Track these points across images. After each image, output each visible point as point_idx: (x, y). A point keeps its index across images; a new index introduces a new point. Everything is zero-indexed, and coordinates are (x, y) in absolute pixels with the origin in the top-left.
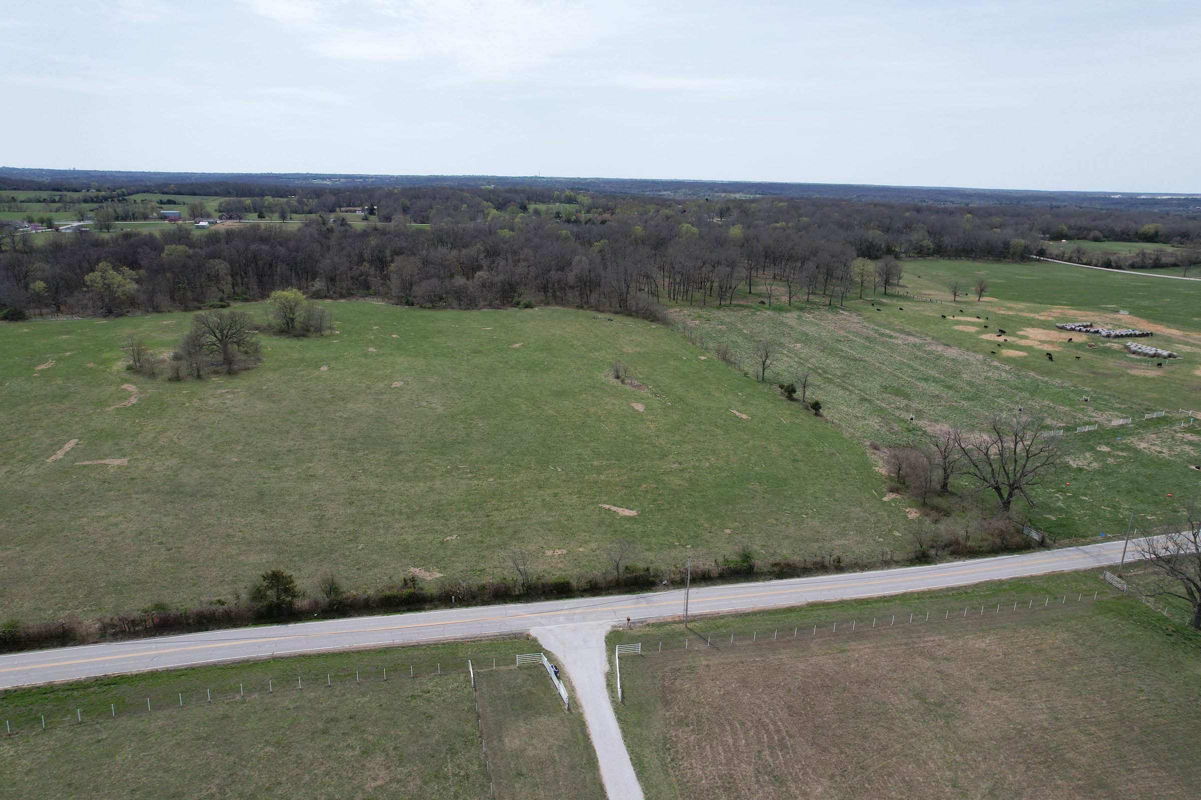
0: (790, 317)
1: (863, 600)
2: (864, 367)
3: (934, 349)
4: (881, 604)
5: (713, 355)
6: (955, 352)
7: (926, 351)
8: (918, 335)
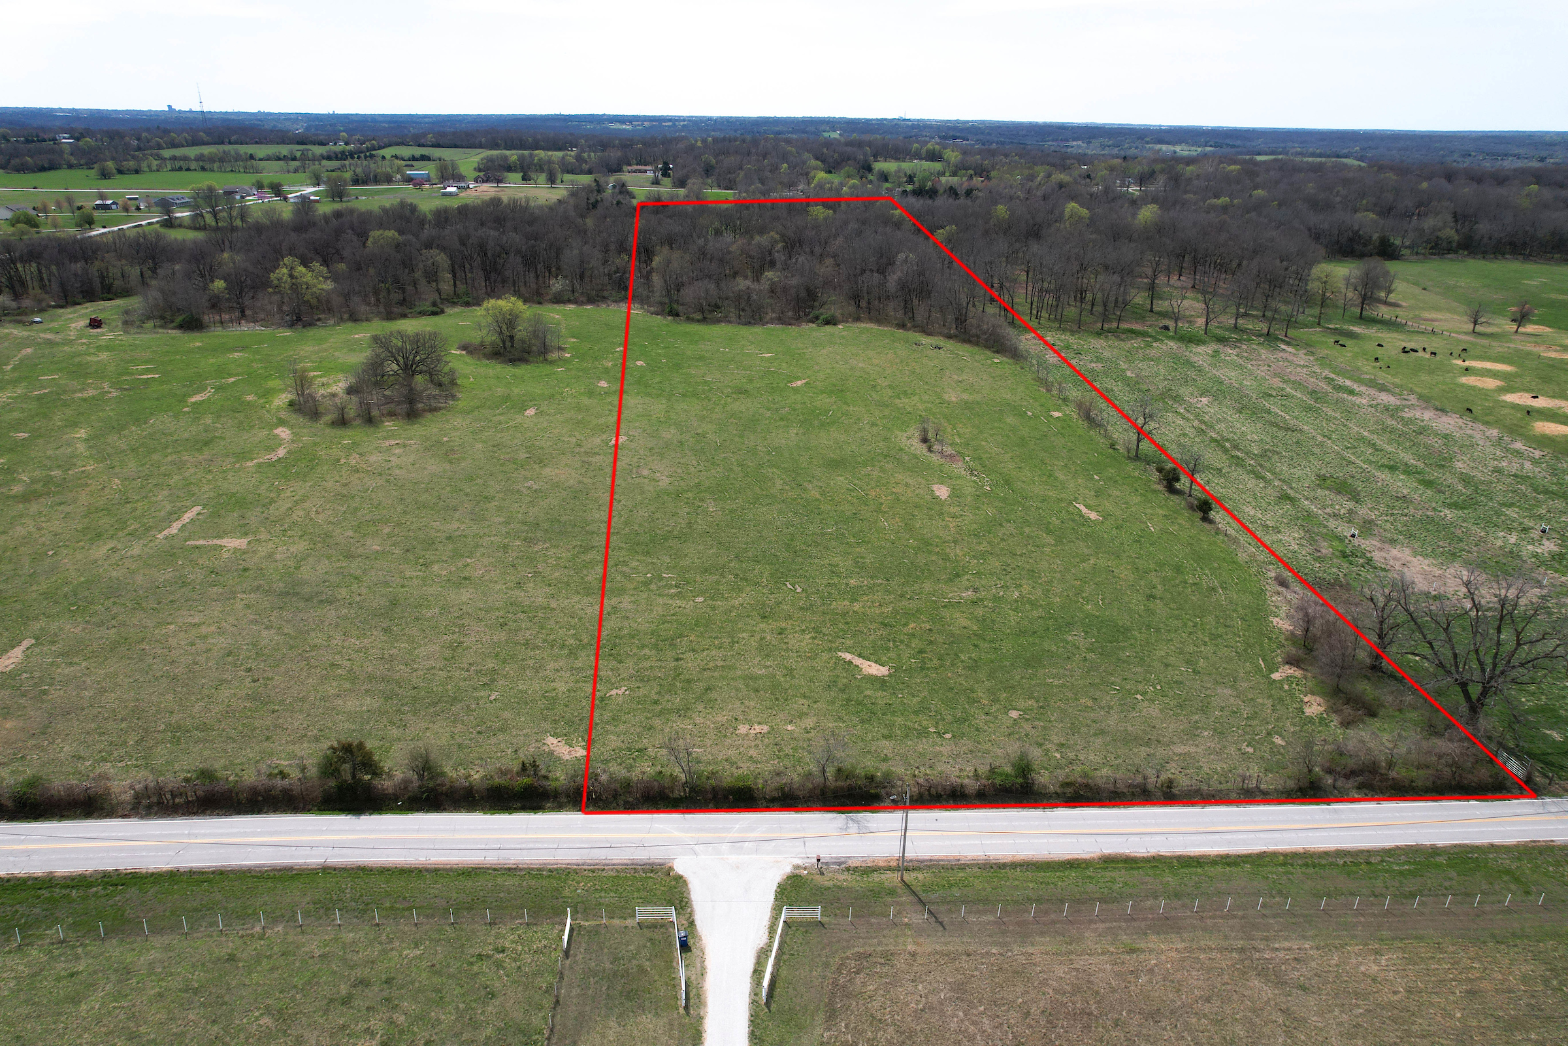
0: (1201, 354)
1: (1190, 857)
2: (1297, 442)
3: (1417, 416)
4: (1219, 869)
5: (1072, 411)
6: (1452, 422)
7: (1403, 418)
8: (1397, 390)
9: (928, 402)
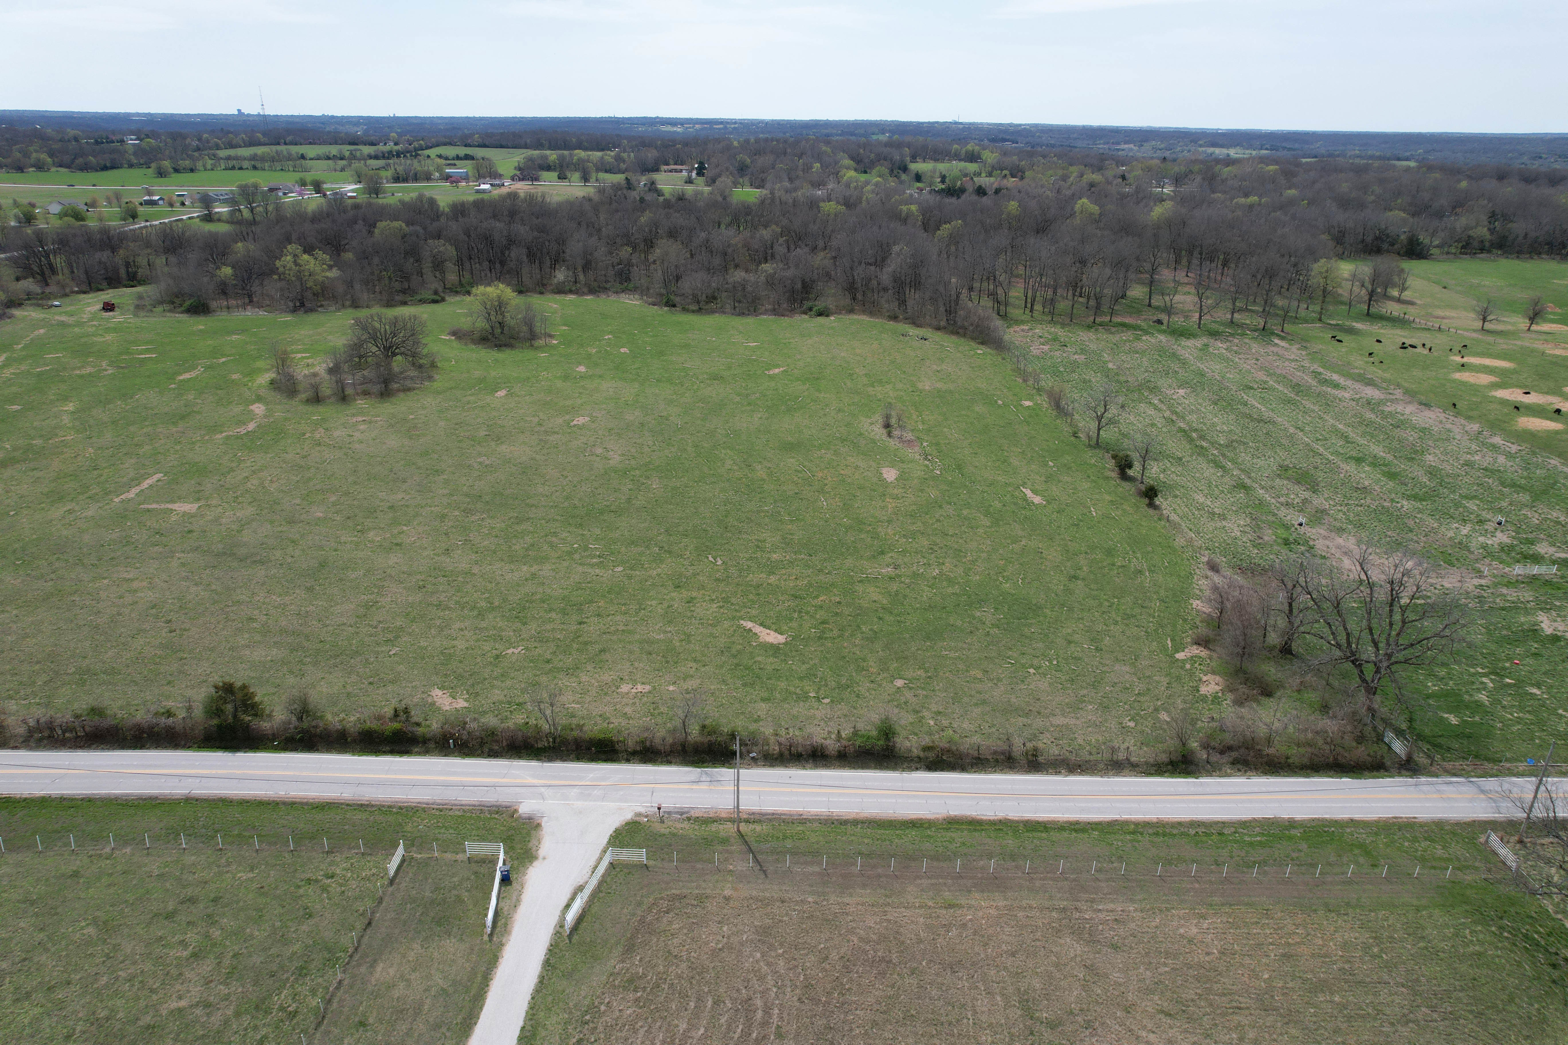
0: (1188, 348)
1: (1038, 823)
2: (1267, 434)
3: (1398, 410)
4: (1066, 834)
5: (1043, 401)
6: (1433, 417)
7: (1382, 412)
8: (1384, 385)
9: (901, 390)
